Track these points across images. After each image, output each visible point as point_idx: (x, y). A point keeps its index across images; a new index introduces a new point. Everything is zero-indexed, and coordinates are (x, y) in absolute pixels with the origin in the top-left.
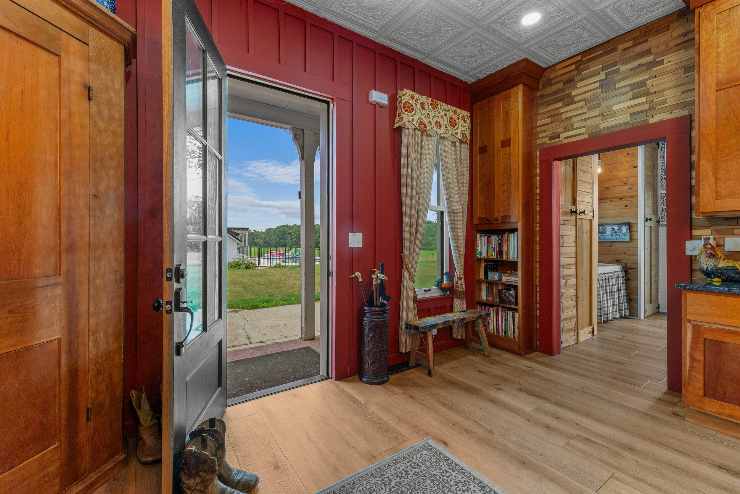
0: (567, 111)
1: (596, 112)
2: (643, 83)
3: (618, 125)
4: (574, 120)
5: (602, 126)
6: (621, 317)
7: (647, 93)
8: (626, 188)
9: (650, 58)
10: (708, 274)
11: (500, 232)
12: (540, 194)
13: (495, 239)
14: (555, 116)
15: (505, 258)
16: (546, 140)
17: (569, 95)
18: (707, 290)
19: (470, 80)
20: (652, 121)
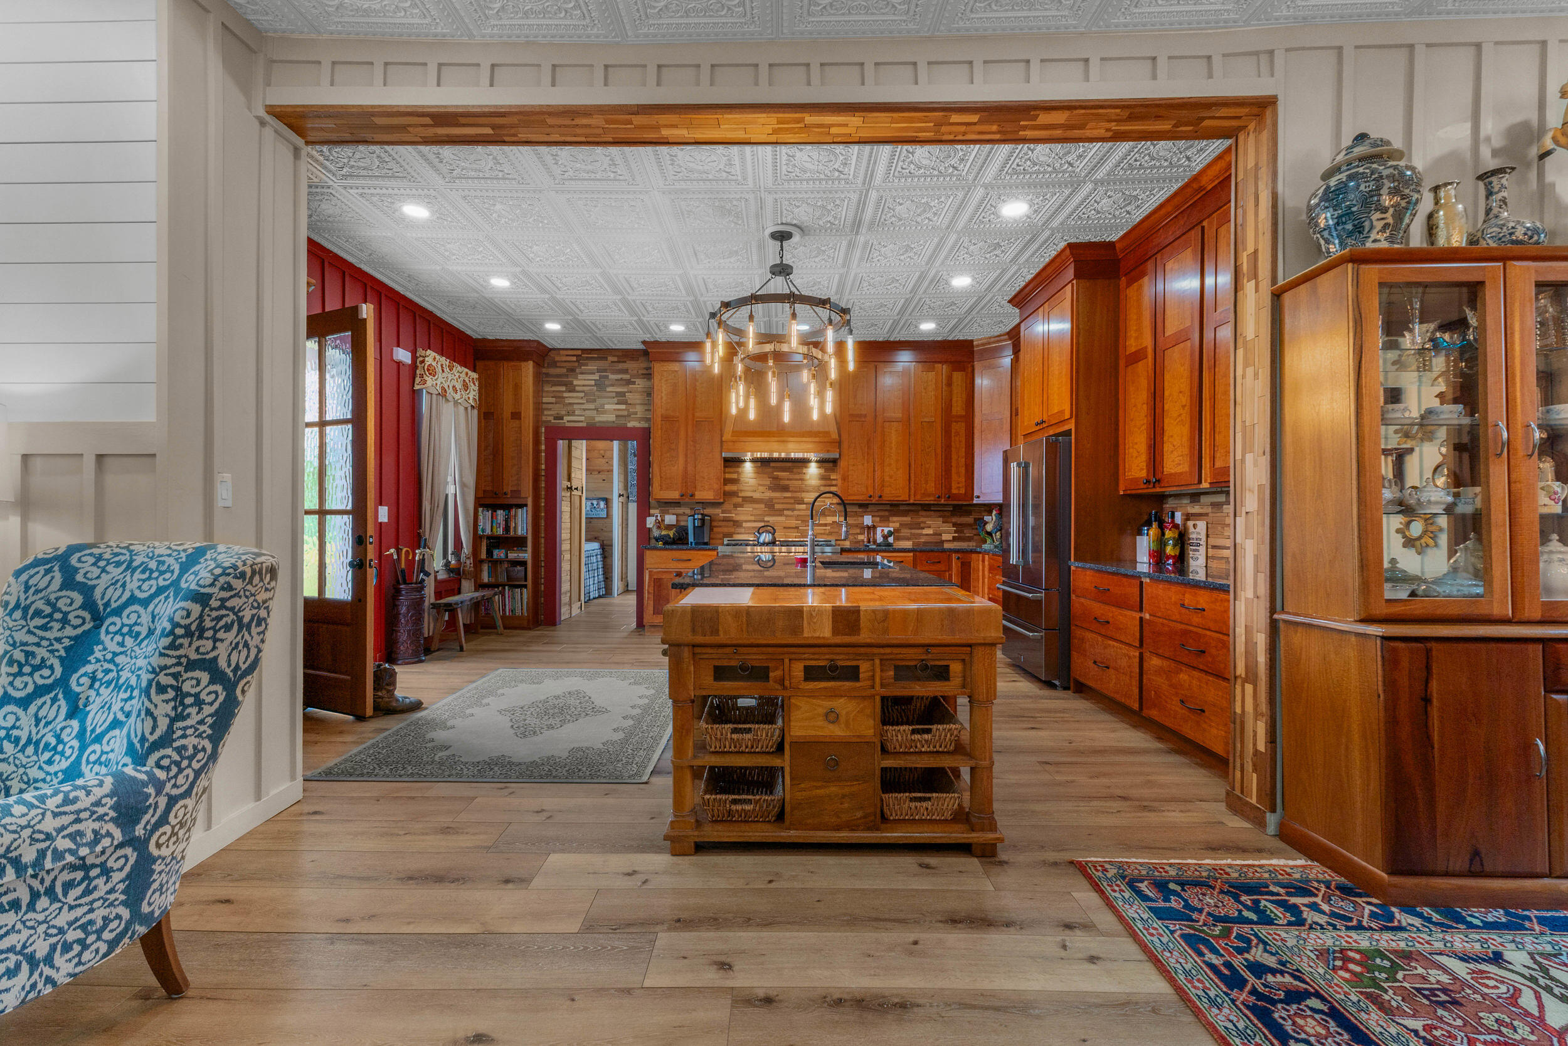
0: (571, 397)
1: (592, 406)
2: (623, 394)
3: (607, 422)
4: (575, 406)
5: (597, 419)
6: (600, 597)
7: (625, 403)
8: (604, 461)
9: (627, 377)
10: (657, 540)
11: (507, 507)
12: (546, 470)
13: (500, 514)
14: (559, 399)
15: (512, 533)
16: (551, 418)
17: (571, 383)
18: (655, 549)
19: (475, 336)
20: (630, 425)
